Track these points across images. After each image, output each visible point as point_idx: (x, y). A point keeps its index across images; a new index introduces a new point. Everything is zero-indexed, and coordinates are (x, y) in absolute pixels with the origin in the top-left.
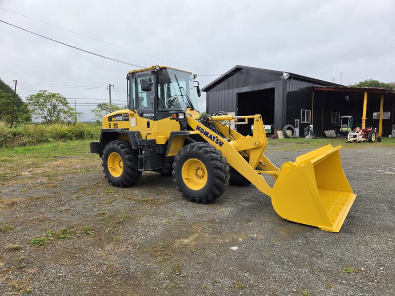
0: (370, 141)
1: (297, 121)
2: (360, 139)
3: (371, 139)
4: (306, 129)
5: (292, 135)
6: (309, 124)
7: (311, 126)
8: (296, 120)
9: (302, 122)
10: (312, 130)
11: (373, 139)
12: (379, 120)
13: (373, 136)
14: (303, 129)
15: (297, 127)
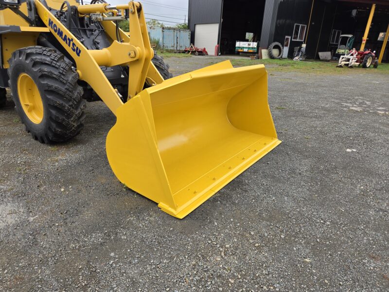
0: (364, 66)
1: (287, 39)
2: (353, 63)
3: (366, 63)
4: (297, 49)
5: (279, 55)
6: (301, 43)
7: (304, 46)
8: (286, 37)
9: (293, 40)
10: (304, 50)
11: (368, 64)
12: (383, 41)
13: (368, 60)
14: (294, 49)
15: (287, 46)
